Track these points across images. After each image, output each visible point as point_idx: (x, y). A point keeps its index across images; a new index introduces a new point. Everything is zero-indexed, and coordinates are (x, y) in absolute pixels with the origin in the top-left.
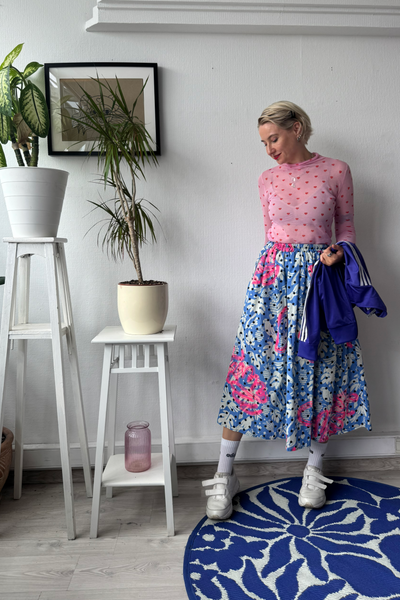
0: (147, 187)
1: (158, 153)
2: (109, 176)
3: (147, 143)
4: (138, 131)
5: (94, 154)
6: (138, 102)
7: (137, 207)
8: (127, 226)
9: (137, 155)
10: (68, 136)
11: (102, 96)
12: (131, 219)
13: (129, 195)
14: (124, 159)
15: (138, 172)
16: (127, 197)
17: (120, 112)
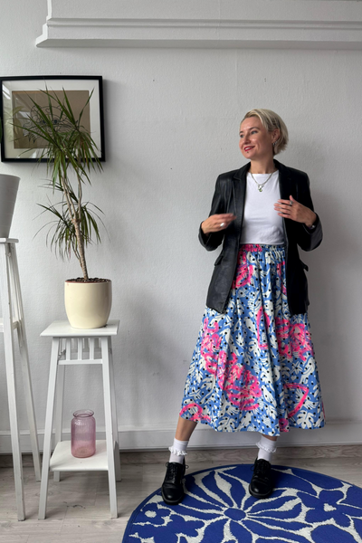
0: (92, 190)
1: (103, 159)
2: (58, 181)
3: (92, 150)
4: (84, 140)
5: (44, 160)
6: (85, 112)
7: (83, 209)
8: (74, 227)
9: (83, 162)
10: (19, 143)
11: (51, 107)
12: (77, 221)
13: (75, 199)
14: (70, 164)
15: (84, 177)
16: (74, 201)
17: (67, 122)
